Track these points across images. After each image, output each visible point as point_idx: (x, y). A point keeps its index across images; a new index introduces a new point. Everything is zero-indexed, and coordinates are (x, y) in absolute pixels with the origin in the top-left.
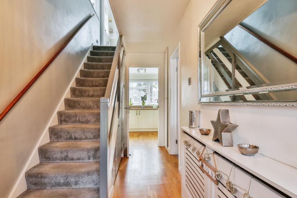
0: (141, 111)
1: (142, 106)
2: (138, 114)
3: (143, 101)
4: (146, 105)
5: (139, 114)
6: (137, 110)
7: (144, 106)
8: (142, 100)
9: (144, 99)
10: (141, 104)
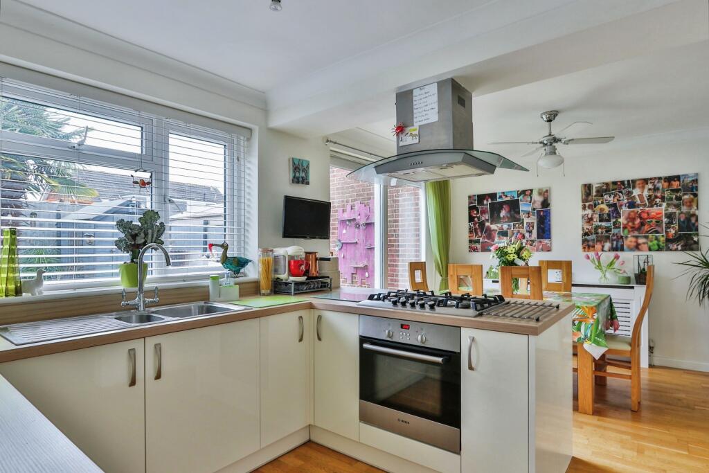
4: (154, 278)
7: (157, 292)
10: (118, 281)
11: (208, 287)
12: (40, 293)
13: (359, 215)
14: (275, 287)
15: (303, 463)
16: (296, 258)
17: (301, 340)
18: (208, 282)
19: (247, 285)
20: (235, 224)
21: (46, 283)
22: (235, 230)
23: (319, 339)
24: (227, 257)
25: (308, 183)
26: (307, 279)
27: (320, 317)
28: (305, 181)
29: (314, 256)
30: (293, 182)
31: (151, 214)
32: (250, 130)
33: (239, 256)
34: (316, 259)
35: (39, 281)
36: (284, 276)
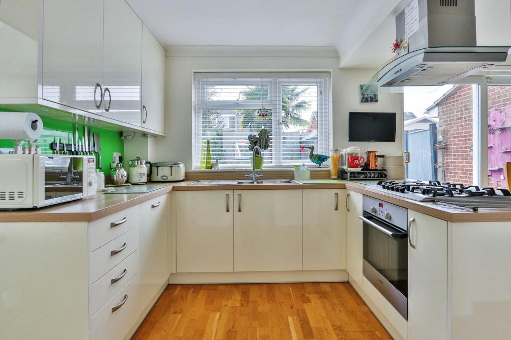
0: (243, 193)
1: (250, 172)
2: (234, 206)
3: (257, 152)
4: (266, 165)
5: (237, 209)
6: (230, 193)
7: (262, 172)
8: (252, 149)
9: (259, 143)
10: (249, 165)
11: (294, 171)
12: (218, 168)
13: (494, 121)
14: (342, 175)
15: (330, 290)
16: (354, 155)
17: (336, 209)
18: (293, 169)
19: (324, 173)
20: (323, 134)
21: (220, 165)
22: (323, 138)
23: (348, 210)
24: (313, 155)
25: (377, 101)
26: (362, 170)
27: (349, 195)
28: (374, 99)
29: (373, 154)
30: (362, 101)
31: (263, 131)
32: (330, 72)
33: (321, 154)
34: (376, 157)
35: (217, 163)
36: (345, 167)
